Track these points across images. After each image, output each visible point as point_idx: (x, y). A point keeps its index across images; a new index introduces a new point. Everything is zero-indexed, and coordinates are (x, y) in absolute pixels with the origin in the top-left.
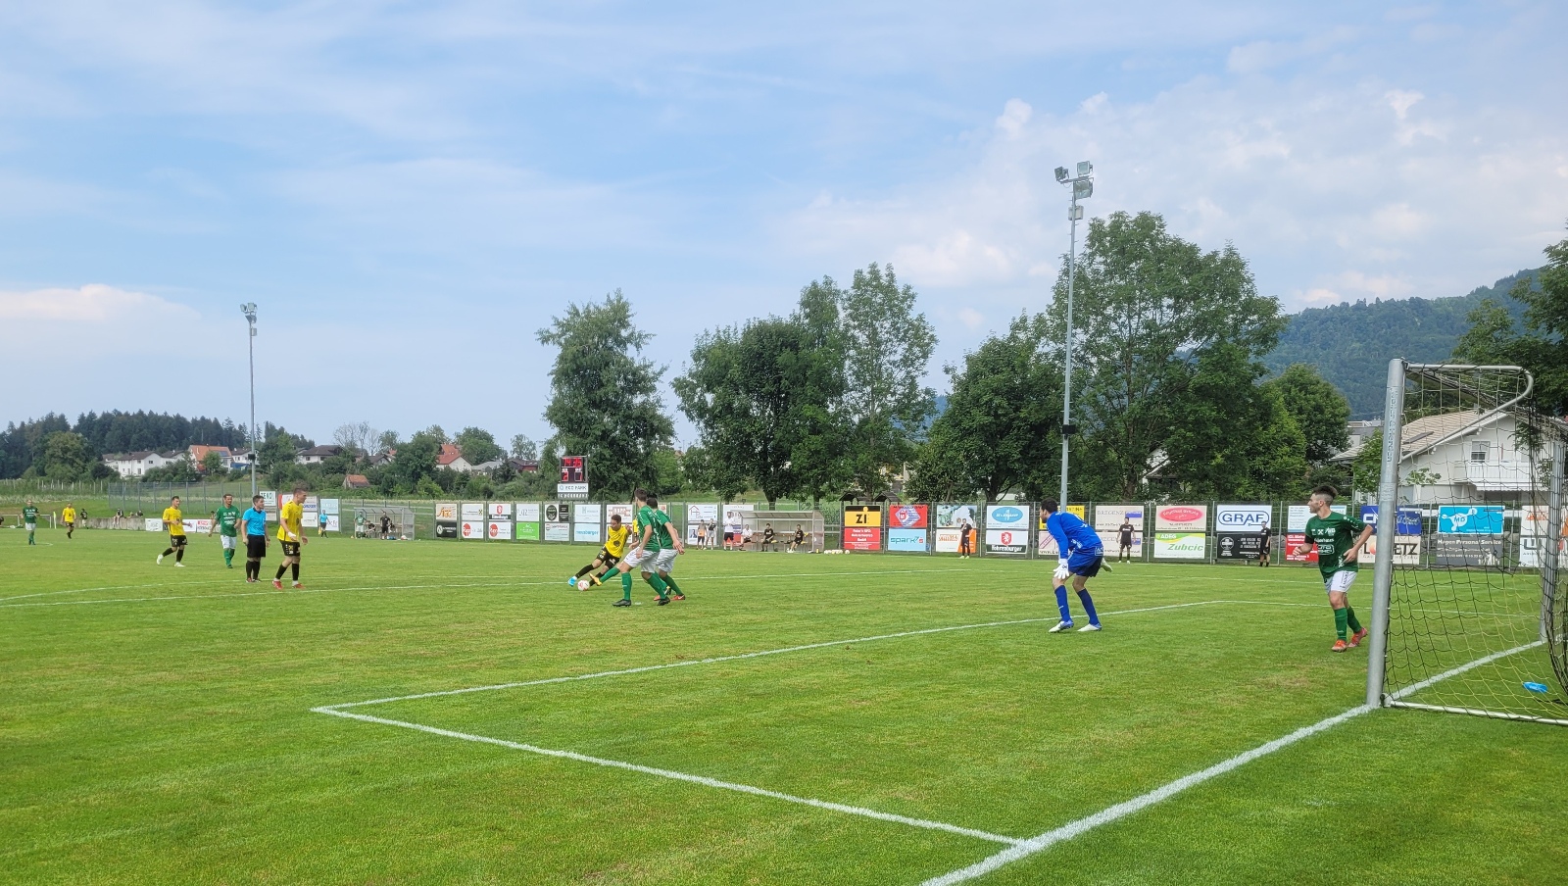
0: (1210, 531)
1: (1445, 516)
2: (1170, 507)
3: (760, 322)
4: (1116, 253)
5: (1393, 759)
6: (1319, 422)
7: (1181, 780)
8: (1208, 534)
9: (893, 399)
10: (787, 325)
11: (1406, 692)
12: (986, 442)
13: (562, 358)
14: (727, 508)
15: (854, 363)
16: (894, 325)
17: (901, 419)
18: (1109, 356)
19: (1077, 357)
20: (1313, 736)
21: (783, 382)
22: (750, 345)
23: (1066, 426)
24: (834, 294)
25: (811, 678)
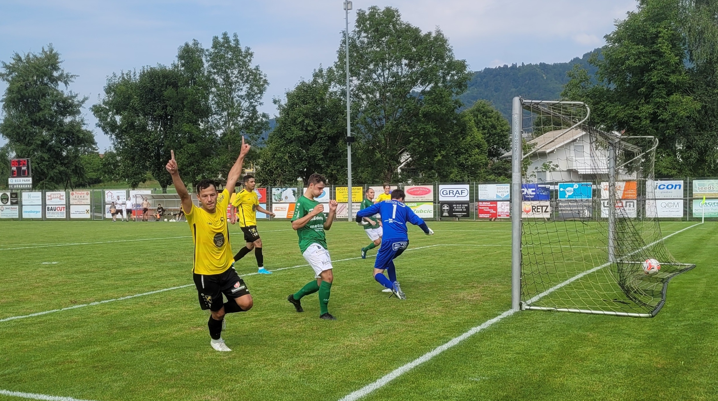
0: (435, 200)
1: (562, 189)
2: (414, 186)
3: (151, 68)
4: (373, 31)
5: (524, 345)
6: (494, 134)
7: (397, 370)
8: (434, 202)
9: (242, 120)
10: (170, 71)
11: (535, 299)
12: (301, 147)
13: (10, 91)
14: (133, 193)
15: (215, 96)
16: (240, 72)
17: (247, 133)
18: (373, 94)
19: (354, 95)
20: (480, 332)
21: (168, 108)
22: (145, 84)
23: (349, 137)
24: (200, 51)
25: (166, 312)
